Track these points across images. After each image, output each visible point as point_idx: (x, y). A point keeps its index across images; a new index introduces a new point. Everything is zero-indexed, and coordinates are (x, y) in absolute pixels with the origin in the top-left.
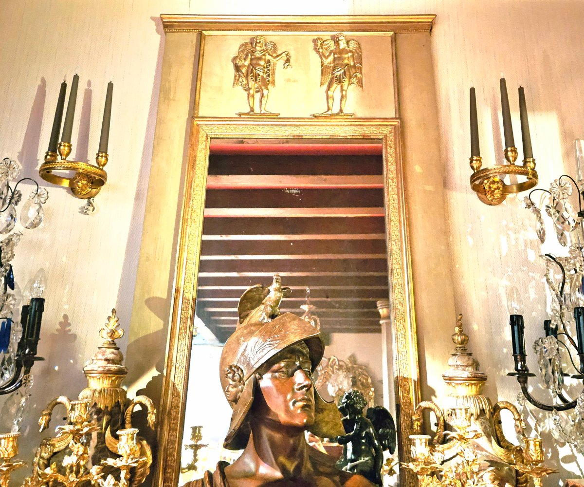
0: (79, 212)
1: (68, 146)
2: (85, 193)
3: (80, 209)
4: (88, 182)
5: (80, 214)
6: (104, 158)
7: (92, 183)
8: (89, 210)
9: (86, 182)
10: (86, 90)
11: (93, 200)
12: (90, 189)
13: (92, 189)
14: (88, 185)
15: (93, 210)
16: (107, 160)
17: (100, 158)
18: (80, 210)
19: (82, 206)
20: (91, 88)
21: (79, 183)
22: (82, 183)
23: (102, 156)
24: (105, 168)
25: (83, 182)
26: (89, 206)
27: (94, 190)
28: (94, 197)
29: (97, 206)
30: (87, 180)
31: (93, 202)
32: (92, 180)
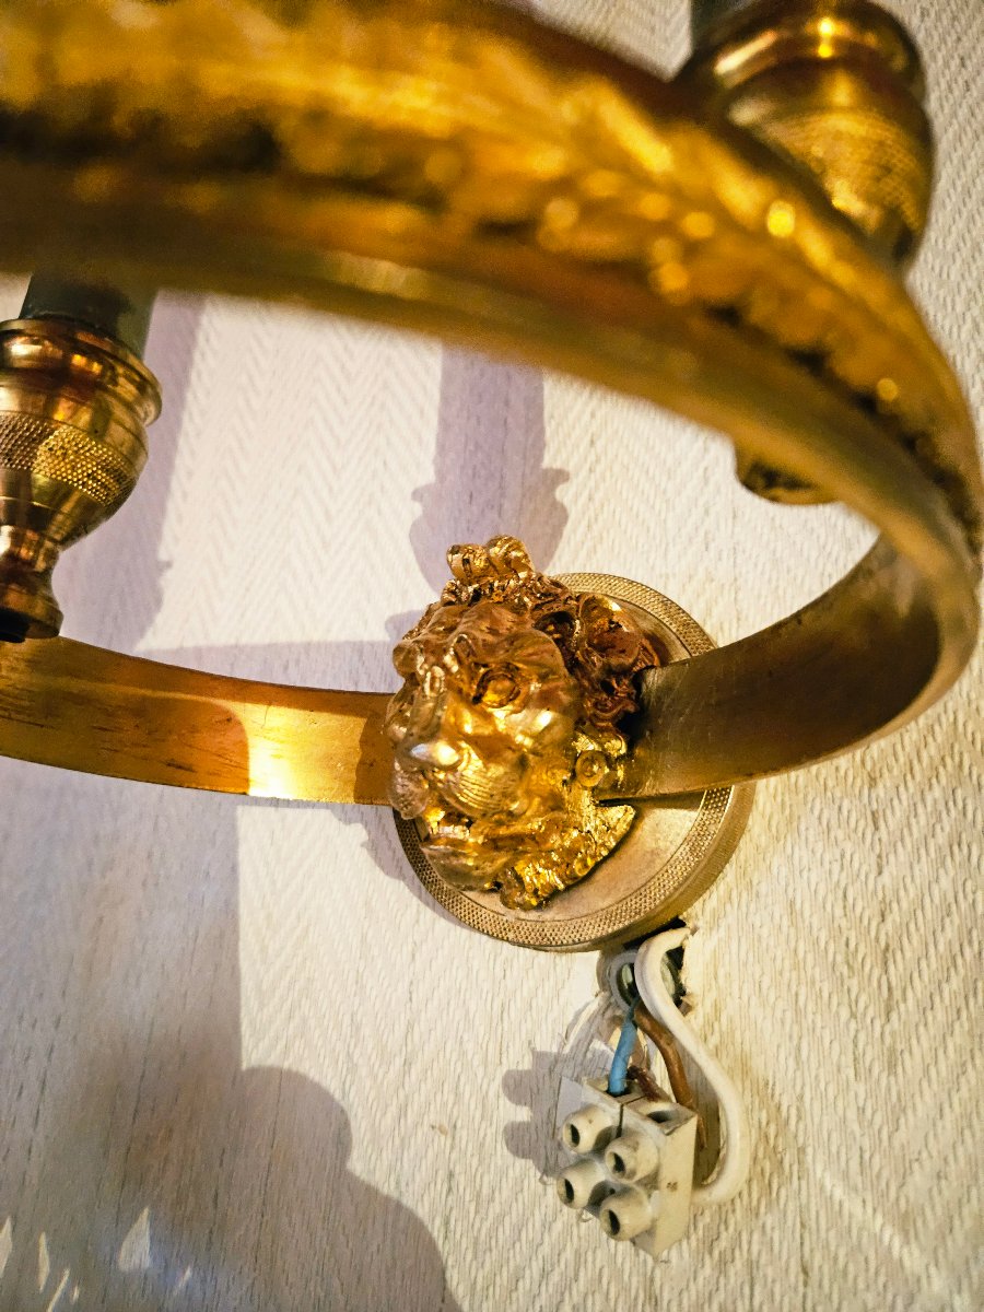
0: (519, 1141)
2: (552, 878)
3: (517, 1087)
4: (580, 722)
5: (527, 1169)
7: (633, 726)
8: (651, 1182)
9: (545, 718)
11: (676, 957)
12: (619, 815)
13: (641, 805)
14: (576, 768)
18: (523, 1114)
19: (547, 1043)
22: (491, 747)
25: (503, 718)
26: (639, 1082)
27: (671, 829)
28: (677, 924)
29: (742, 1070)
30: (563, 681)
31: (679, 996)
32: (622, 688)
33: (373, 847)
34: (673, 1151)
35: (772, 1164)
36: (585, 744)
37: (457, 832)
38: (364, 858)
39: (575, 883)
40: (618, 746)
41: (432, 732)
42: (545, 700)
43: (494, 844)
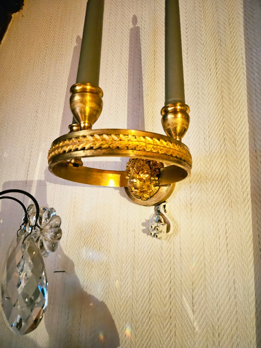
0: (144, 231)
1: (91, 92)
2: (148, 196)
3: (143, 224)
4: (152, 175)
5: (145, 234)
6: (179, 115)
7: (158, 176)
8: (161, 232)
9: (147, 175)
10: (131, 30)
11: (164, 206)
12: (157, 188)
13: (160, 186)
14: (151, 181)
15: (168, 230)
16: (187, 118)
17: (170, 116)
18: (144, 228)
19: (148, 219)
20: (138, 25)
21: (135, 181)
22: (141, 180)
23: (175, 112)
24: (184, 140)
25: (142, 176)
26: (160, 221)
27: (164, 189)
28: (165, 202)
29: (173, 220)
30: (149, 171)
31: (165, 211)
32: (157, 170)
33: (120, 193)
34: (164, 228)
35: (176, 231)
36: (152, 178)
37: (136, 190)
38: (119, 195)
39: (151, 197)
40: (157, 179)
41: (133, 178)
42: (147, 173)
43: (141, 192)
